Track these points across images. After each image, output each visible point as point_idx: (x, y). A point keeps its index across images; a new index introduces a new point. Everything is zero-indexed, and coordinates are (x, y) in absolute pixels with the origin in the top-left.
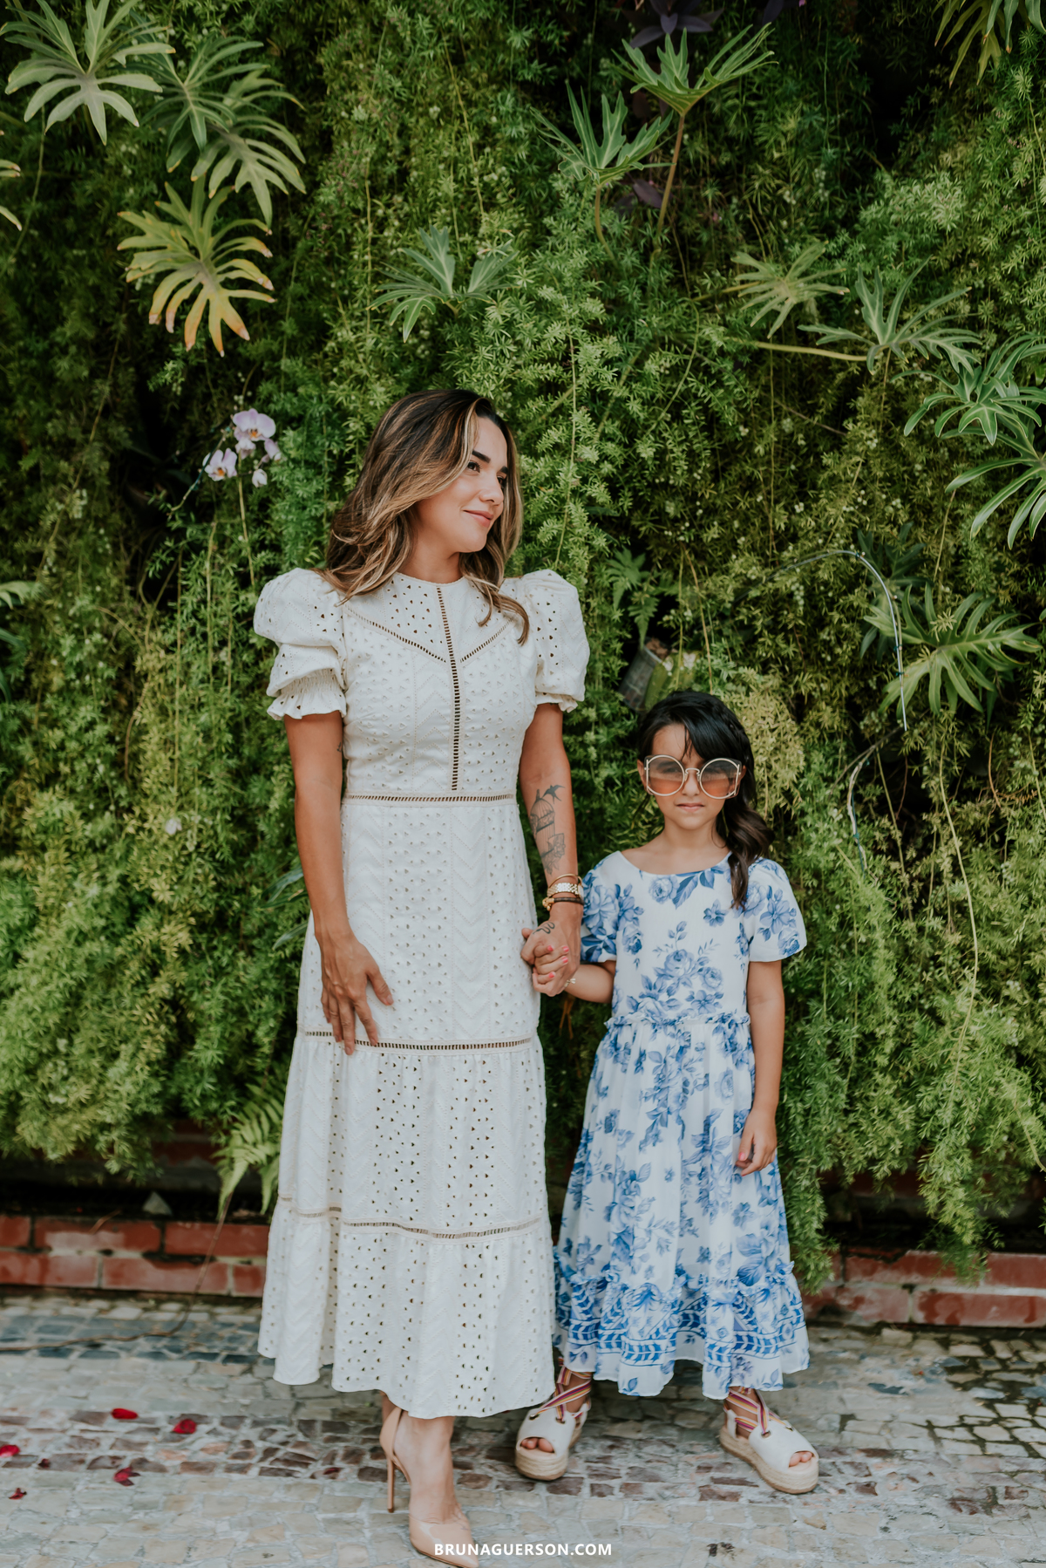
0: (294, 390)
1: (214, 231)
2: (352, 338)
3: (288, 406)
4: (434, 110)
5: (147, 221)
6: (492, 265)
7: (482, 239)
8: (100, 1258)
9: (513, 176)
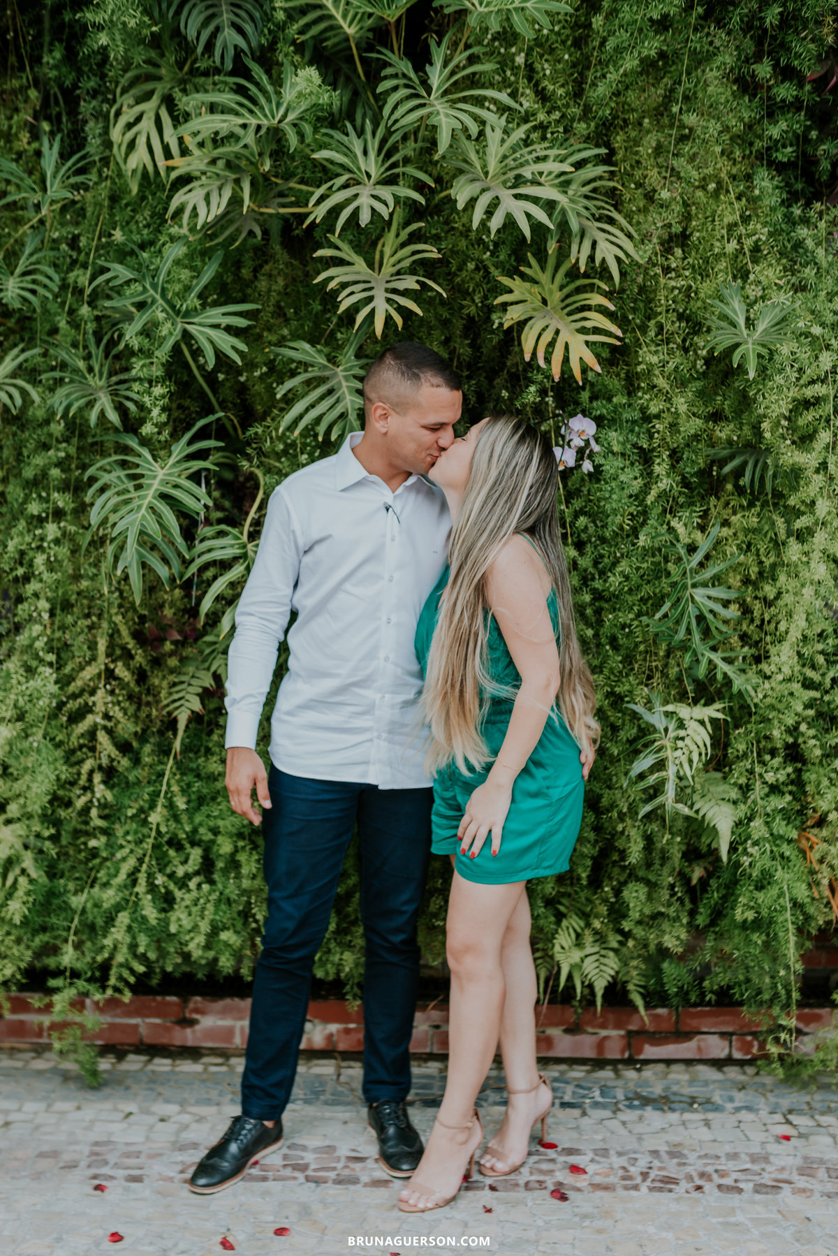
0: (609, 400)
1: (561, 288)
2: (655, 359)
3: (605, 411)
4: (712, 186)
5: (516, 284)
6: (778, 309)
7: (751, 284)
8: (431, 1031)
9: (770, 234)
